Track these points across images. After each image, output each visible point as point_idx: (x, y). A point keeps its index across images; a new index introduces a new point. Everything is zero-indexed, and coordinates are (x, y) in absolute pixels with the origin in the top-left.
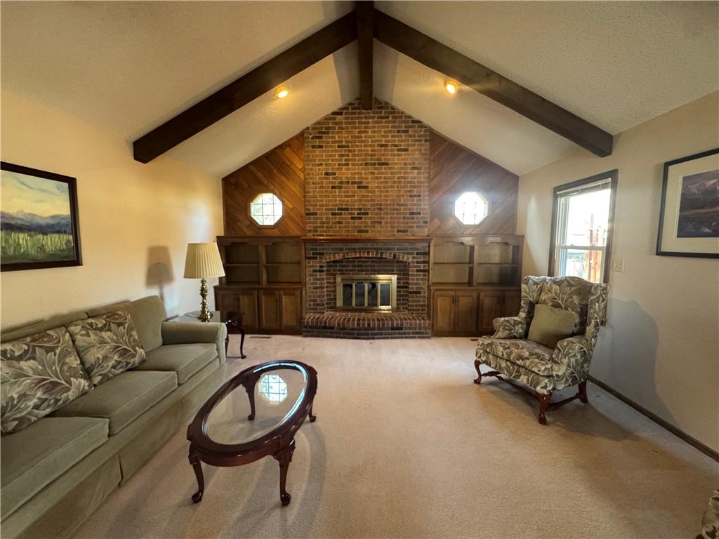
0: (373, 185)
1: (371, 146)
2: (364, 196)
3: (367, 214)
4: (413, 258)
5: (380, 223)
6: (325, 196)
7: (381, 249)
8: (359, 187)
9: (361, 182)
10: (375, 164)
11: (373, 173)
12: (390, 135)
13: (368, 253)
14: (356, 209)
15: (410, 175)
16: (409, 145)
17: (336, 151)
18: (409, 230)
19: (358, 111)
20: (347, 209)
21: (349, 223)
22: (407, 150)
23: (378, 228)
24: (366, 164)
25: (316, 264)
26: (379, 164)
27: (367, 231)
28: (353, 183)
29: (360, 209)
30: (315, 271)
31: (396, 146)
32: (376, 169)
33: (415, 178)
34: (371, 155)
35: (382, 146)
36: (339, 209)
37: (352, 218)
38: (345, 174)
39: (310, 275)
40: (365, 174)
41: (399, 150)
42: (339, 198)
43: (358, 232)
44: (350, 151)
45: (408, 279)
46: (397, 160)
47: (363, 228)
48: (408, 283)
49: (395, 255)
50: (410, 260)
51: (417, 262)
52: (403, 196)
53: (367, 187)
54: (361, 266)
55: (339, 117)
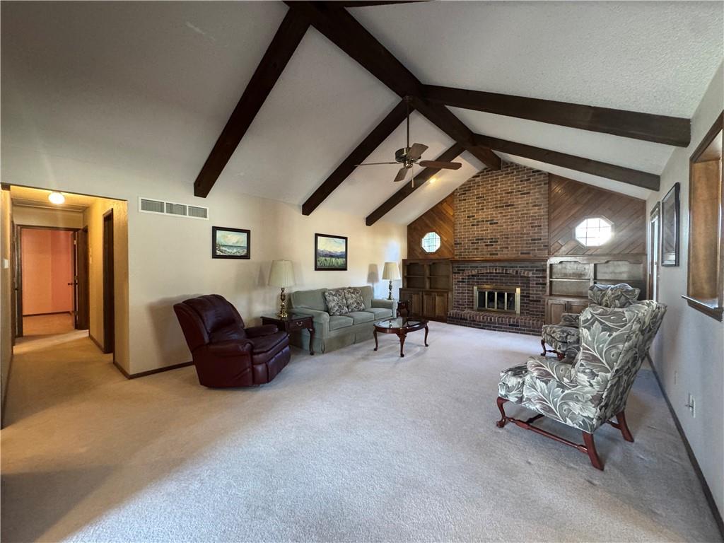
0: (501, 221)
1: (499, 194)
2: (494, 230)
3: (497, 242)
4: (533, 274)
5: (507, 248)
6: (467, 232)
7: (506, 267)
8: (491, 224)
9: (492, 220)
10: (503, 206)
11: (501, 213)
12: (515, 185)
13: (496, 270)
14: (489, 239)
15: (532, 211)
16: (530, 189)
17: (475, 201)
18: (531, 252)
19: (490, 173)
20: (482, 239)
21: (483, 249)
22: (528, 193)
23: (505, 251)
24: (496, 207)
25: (460, 277)
26: (506, 206)
27: (497, 254)
28: (487, 221)
29: (492, 239)
30: (459, 282)
31: (520, 191)
32: (504, 210)
33: (535, 213)
34: (500, 200)
35: (508, 193)
36: (477, 240)
37: (486, 245)
38: (481, 215)
39: (456, 284)
40: (496, 214)
41: (522, 194)
42: (477, 231)
43: (491, 255)
44: (485, 200)
45: (529, 290)
46: (520, 202)
47: (495, 252)
48: (529, 293)
49: (517, 272)
50: (530, 275)
51: (537, 277)
52: (525, 227)
53: (497, 223)
54: (492, 279)
55: (477, 178)
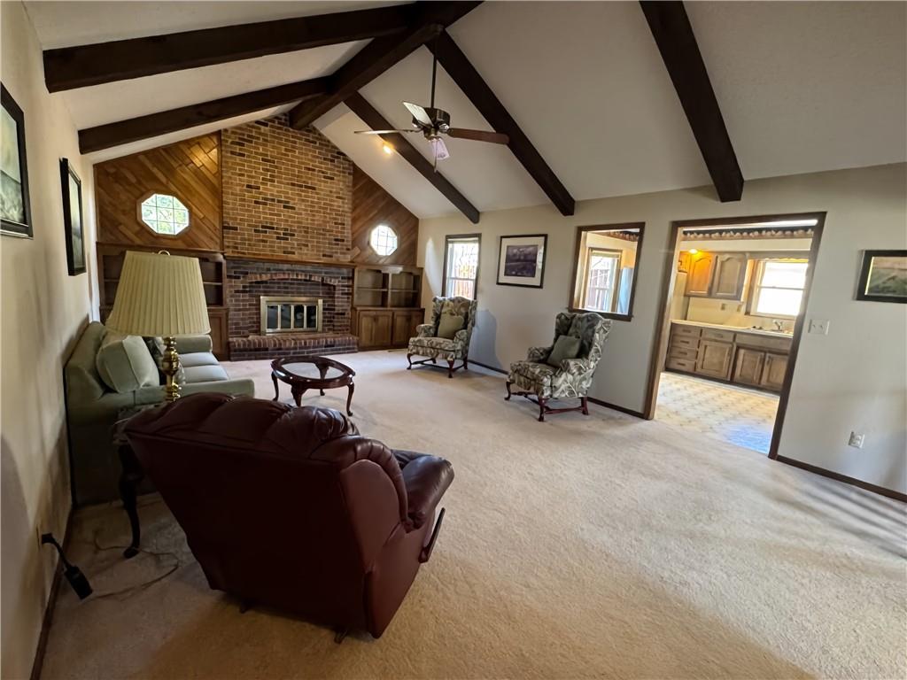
0: (300, 206)
1: (297, 167)
2: (290, 217)
3: (293, 235)
4: (339, 282)
5: (307, 246)
6: (247, 210)
7: (309, 272)
8: (285, 207)
9: (288, 202)
10: (301, 186)
11: (300, 195)
12: (317, 160)
13: (297, 275)
14: (281, 229)
15: (336, 204)
16: (335, 175)
17: (259, 164)
18: (335, 255)
19: (285, 128)
20: (273, 228)
21: (274, 242)
22: (332, 179)
23: (305, 250)
24: (293, 185)
25: (239, 284)
26: (306, 187)
27: (294, 253)
28: (279, 201)
29: (286, 229)
30: (237, 291)
31: (323, 173)
32: (302, 191)
33: (340, 207)
34: (298, 176)
35: (309, 169)
36: (263, 227)
37: (278, 238)
38: (271, 190)
39: (232, 296)
40: (292, 194)
41: (325, 177)
42: (264, 214)
43: (284, 252)
44: (276, 167)
45: (334, 301)
46: (324, 187)
47: (289, 250)
48: (334, 306)
49: (323, 279)
50: (336, 284)
51: (343, 286)
52: (328, 222)
53: (293, 208)
54: (287, 288)
55: (262, 127)
